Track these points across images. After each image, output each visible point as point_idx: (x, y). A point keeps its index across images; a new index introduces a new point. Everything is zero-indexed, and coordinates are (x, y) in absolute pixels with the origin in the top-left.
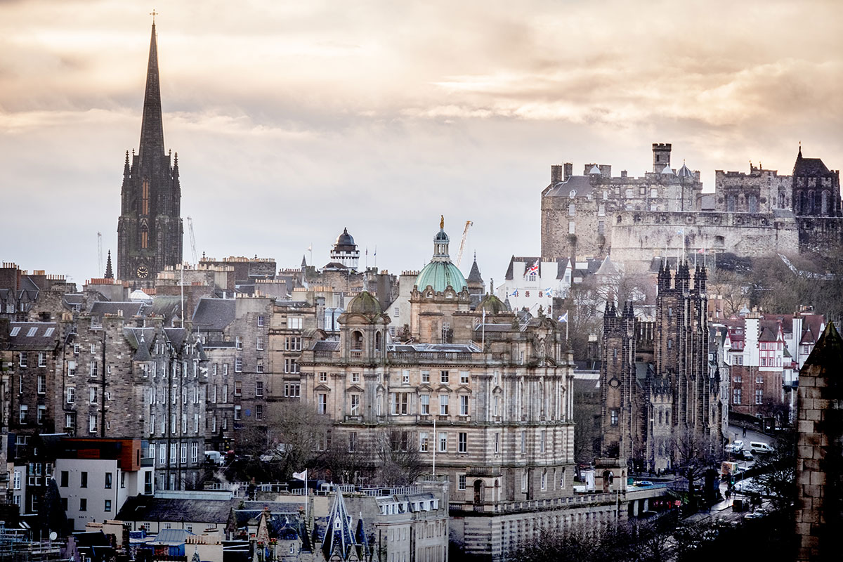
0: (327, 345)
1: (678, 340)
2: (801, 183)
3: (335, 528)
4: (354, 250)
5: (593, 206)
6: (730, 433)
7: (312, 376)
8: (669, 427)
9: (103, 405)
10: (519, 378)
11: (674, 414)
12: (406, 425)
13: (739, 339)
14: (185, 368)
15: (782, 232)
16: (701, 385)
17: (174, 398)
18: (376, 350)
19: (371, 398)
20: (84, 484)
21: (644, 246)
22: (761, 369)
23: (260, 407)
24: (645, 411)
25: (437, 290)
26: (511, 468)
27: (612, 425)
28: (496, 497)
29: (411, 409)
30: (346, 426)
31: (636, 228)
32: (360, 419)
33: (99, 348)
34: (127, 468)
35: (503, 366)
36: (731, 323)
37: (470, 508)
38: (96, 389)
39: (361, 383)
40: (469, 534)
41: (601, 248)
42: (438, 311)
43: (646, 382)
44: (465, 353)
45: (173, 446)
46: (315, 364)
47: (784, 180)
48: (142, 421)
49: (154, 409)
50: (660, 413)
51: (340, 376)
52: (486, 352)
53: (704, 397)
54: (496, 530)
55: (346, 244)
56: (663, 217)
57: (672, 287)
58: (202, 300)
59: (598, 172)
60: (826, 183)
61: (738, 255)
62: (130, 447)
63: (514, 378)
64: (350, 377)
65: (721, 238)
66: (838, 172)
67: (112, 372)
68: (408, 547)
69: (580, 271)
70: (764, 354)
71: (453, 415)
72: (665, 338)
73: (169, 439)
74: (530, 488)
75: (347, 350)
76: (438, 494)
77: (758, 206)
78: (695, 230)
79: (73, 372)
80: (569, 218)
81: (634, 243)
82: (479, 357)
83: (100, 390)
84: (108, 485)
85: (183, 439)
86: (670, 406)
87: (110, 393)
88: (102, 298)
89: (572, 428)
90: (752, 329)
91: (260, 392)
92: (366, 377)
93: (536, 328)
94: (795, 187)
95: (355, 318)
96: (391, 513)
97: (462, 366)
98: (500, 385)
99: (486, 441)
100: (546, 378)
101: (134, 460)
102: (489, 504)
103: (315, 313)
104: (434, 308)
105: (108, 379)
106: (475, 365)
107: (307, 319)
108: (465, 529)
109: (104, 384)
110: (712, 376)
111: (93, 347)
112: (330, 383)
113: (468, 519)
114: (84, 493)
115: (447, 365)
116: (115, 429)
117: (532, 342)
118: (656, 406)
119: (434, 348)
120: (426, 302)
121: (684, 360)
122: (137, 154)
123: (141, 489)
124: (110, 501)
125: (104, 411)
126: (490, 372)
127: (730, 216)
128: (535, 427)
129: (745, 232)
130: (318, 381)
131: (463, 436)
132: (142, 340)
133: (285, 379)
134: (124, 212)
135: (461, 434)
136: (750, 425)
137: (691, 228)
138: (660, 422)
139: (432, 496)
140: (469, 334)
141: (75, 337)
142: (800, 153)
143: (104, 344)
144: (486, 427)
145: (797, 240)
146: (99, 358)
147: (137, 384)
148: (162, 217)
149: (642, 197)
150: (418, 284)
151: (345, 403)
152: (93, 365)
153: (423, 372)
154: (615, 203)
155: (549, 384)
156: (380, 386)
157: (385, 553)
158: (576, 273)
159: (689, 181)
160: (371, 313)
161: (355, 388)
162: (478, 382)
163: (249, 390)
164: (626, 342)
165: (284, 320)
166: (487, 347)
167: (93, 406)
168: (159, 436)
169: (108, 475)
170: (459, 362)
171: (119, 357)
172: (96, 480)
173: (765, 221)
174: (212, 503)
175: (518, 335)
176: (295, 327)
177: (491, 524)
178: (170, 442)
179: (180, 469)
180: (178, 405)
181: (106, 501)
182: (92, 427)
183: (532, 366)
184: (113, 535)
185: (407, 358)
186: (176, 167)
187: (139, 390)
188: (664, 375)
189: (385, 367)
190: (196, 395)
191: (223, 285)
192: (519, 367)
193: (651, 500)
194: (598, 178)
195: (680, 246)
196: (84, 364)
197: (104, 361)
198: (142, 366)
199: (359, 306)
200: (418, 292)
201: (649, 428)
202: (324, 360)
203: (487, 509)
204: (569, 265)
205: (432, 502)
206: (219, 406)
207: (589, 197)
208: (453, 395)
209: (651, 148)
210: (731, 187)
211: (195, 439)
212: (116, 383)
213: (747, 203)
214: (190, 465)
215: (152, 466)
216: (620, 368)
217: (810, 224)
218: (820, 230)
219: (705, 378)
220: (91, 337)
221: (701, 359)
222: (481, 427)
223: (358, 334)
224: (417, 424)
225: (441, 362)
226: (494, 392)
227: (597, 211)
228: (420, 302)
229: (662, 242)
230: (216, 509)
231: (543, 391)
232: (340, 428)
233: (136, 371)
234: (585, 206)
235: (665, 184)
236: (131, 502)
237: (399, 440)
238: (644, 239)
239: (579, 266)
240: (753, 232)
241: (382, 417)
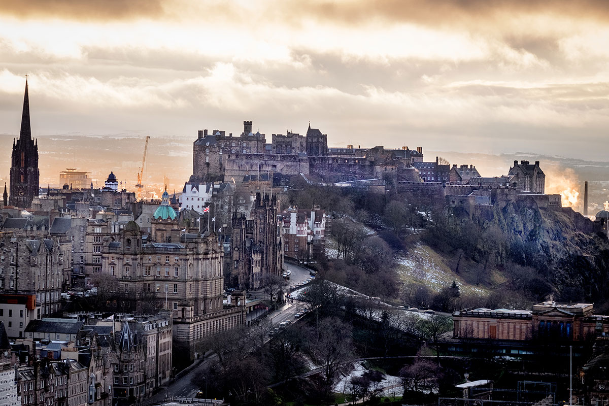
0: (115, 244)
1: (264, 229)
2: (310, 140)
3: (125, 338)
4: (116, 181)
5: (217, 149)
6: (285, 266)
7: (108, 258)
8: (259, 268)
9: (17, 275)
10: (200, 259)
11: (262, 262)
12: (150, 280)
13: (288, 222)
14: (53, 258)
15: (302, 163)
16: (274, 248)
17: (49, 272)
18: (137, 247)
19: (135, 268)
20: (10, 315)
21: (241, 169)
22: (297, 235)
23: (82, 267)
24: (250, 262)
25: (164, 218)
26: (196, 300)
27: (235, 268)
28: (191, 315)
29: (152, 273)
30: (123, 281)
31: (237, 161)
32: (129, 278)
33: (15, 250)
34: (30, 309)
35: (193, 254)
36: (284, 214)
37: (180, 320)
38: (13, 268)
39: (131, 262)
40: (180, 332)
41: (220, 169)
42: (164, 228)
43: (250, 248)
44: (177, 248)
45: (48, 294)
46: (109, 253)
47: (303, 139)
48: (34, 283)
49: (39, 277)
50: (256, 262)
51: (121, 259)
52: (186, 248)
53: (275, 253)
54: (191, 330)
55: (112, 178)
56: (248, 156)
57: (262, 205)
58: (56, 218)
59: (219, 134)
60: (321, 140)
61: (283, 174)
62: (31, 299)
63: (198, 259)
64: (125, 259)
65: (275, 166)
66: (326, 135)
67: (21, 261)
68: (156, 344)
69: (216, 188)
70: (299, 229)
71: (171, 276)
72: (258, 228)
73: (46, 291)
74: (205, 308)
75: (124, 247)
76: (168, 318)
77: (291, 150)
78: (263, 162)
79: (3, 260)
80: (206, 155)
81: (236, 168)
82: (183, 250)
83: (15, 269)
84: (21, 316)
85: (52, 290)
86: (260, 258)
87: (20, 270)
88: (10, 216)
89: (223, 279)
90: (294, 217)
91: (82, 261)
92: (133, 259)
93: (208, 236)
94: (307, 142)
95: (128, 233)
96: (148, 329)
97: (176, 254)
98: (192, 262)
99: (186, 288)
100: (212, 258)
101: (33, 304)
102: (189, 318)
103: (107, 225)
104: (162, 227)
105: (19, 264)
106: (181, 254)
107: (103, 228)
108: (178, 329)
109: (17, 266)
110: (278, 242)
111: (12, 250)
112: (116, 262)
113: (179, 325)
114: (10, 319)
115: (169, 254)
116: (23, 286)
117: (206, 243)
118: (254, 259)
119: (163, 245)
120: (159, 223)
121: (266, 238)
122: (19, 139)
123: (36, 317)
124: (22, 323)
125: (17, 278)
126: (188, 257)
127: (279, 156)
128: (207, 281)
129: (286, 163)
130: (111, 260)
131: (176, 286)
132: (35, 247)
133: (93, 255)
134: (13, 166)
135: (175, 285)
136: (293, 262)
137: (262, 161)
138: (256, 266)
139: (165, 319)
140: (178, 239)
141: (4, 245)
142: (309, 126)
143: (17, 248)
144: (186, 282)
145: (308, 167)
146: (15, 254)
147: (32, 267)
148: (30, 168)
149: (239, 146)
150: (155, 215)
151: (123, 271)
152: (12, 258)
153: (158, 256)
154: (227, 149)
155: (213, 261)
156: (139, 263)
157: (146, 348)
158: (214, 189)
159: (260, 138)
160: (135, 230)
161: (127, 264)
162: (183, 262)
163: (77, 259)
164: (241, 231)
165: (93, 229)
166: (187, 246)
167: (12, 276)
168: (42, 289)
169: (21, 311)
170: (174, 253)
171: (24, 254)
172: (16, 314)
173: (294, 158)
174: (68, 324)
175: (200, 240)
176: (98, 232)
177: (189, 328)
178: (46, 292)
179: (51, 303)
180: (50, 275)
181: (20, 323)
182: (11, 285)
183: (206, 254)
184: (28, 346)
185: (150, 250)
186: (36, 145)
187: (33, 269)
188: (258, 244)
189: (141, 255)
190: (58, 270)
191: (62, 206)
192: (200, 254)
193: (254, 306)
194: (219, 137)
195: (257, 169)
196: (8, 257)
197: (17, 256)
198: (34, 258)
199: (130, 227)
200: (155, 219)
201: (251, 269)
202: (113, 251)
203: (187, 321)
204: (212, 186)
205: (166, 323)
206: (65, 270)
207: (215, 145)
208: (171, 267)
209: (243, 123)
210: (279, 142)
211: (57, 290)
212: (22, 266)
213: (286, 149)
214: (55, 301)
215: (40, 306)
216: (239, 242)
217: (314, 160)
218: (319, 162)
219: (275, 245)
220: (11, 245)
221: (273, 237)
222: (184, 282)
223: (129, 240)
224: (155, 280)
225: (166, 252)
226: (190, 266)
227: (219, 152)
228: (156, 224)
229: (248, 167)
230: (70, 327)
231: (211, 264)
232: (121, 282)
233: (31, 261)
234: (213, 150)
235: (250, 141)
236: (32, 323)
237: (147, 288)
238: (240, 166)
239: (216, 186)
240: (289, 163)
241: (140, 277)
